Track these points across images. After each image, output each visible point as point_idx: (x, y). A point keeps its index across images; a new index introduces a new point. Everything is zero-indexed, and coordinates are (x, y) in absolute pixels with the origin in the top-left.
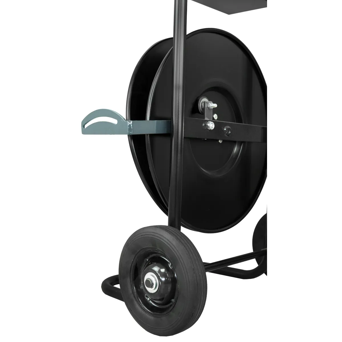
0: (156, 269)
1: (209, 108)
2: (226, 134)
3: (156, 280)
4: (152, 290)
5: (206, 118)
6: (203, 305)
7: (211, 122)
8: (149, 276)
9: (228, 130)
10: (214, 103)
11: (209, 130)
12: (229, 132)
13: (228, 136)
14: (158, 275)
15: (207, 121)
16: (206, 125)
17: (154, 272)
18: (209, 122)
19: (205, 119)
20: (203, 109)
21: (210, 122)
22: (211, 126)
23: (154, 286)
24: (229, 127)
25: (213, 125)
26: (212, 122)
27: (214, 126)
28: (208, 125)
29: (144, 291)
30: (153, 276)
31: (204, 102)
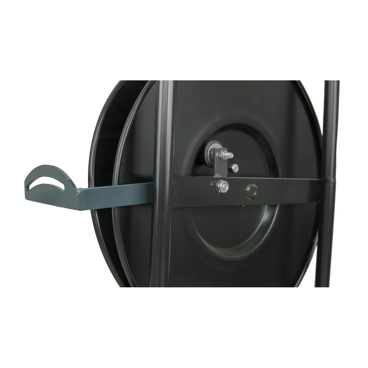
1: (220, 159)
2: (250, 197)
5: (217, 174)
9: (253, 190)
10: (229, 151)
11: (219, 193)
12: (254, 193)
13: (253, 199)
15: (218, 179)
16: (215, 186)
18: (219, 180)
19: (215, 177)
20: (212, 160)
21: (222, 181)
22: (223, 186)
24: (255, 186)
25: (225, 186)
26: (226, 182)
27: (227, 188)
28: (218, 186)
31: (214, 150)
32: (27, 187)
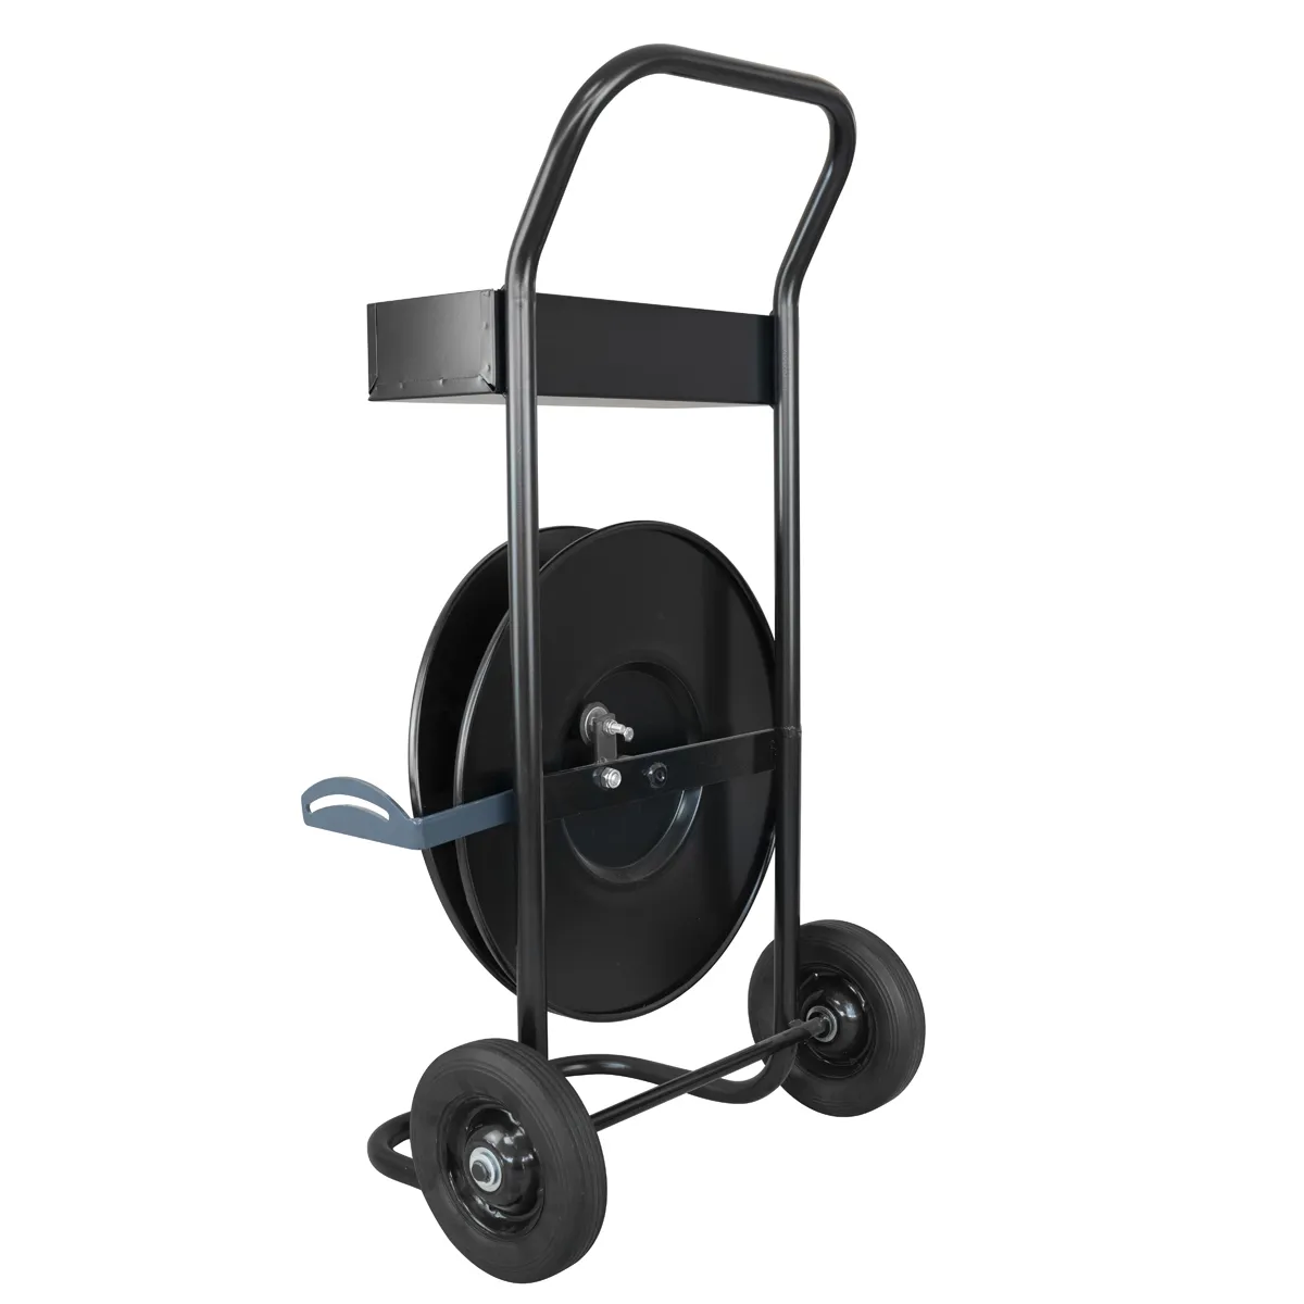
0: (493, 1137)
1: (606, 733)
2: (654, 785)
3: (494, 1164)
4: (489, 1186)
5: (600, 761)
6: (600, 1213)
7: (613, 771)
8: (479, 1156)
9: (658, 772)
10: (619, 722)
11: (607, 790)
12: (660, 777)
13: (659, 785)
14: (499, 1150)
15: (603, 766)
16: (600, 777)
17: (489, 1146)
18: (606, 768)
19: (598, 763)
20: (593, 734)
21: (610, 769)
22: (613, 778)
23: (493, 1177)
24: (659, 765)
25: (616, 777)
26: (616, 770)
27: (619, 780)
28: (605, 777)
29: (473, 1186)
30: (486, 1154)
31: (595, 719)
32: (306, 808)
